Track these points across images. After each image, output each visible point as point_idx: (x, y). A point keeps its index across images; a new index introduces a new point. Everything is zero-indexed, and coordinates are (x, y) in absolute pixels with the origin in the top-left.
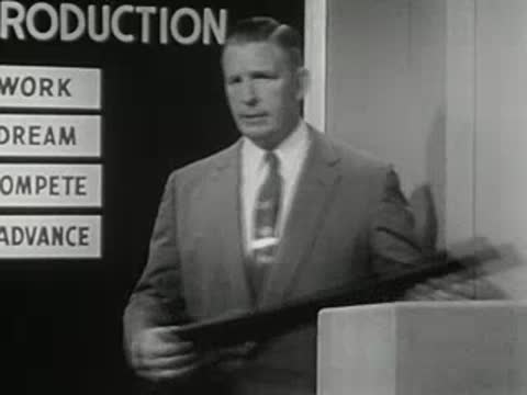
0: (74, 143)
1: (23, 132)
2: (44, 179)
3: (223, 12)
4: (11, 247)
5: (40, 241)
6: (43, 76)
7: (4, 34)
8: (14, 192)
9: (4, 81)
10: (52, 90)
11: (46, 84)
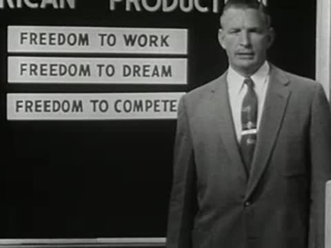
0: (171, 76)
1: (139, 69)
2: (150, 102)
6: (152, 34)
7: (128, 8)
8: (132, 110)
9: (128, 37)
10: (157, 42)
11: (153, 39)
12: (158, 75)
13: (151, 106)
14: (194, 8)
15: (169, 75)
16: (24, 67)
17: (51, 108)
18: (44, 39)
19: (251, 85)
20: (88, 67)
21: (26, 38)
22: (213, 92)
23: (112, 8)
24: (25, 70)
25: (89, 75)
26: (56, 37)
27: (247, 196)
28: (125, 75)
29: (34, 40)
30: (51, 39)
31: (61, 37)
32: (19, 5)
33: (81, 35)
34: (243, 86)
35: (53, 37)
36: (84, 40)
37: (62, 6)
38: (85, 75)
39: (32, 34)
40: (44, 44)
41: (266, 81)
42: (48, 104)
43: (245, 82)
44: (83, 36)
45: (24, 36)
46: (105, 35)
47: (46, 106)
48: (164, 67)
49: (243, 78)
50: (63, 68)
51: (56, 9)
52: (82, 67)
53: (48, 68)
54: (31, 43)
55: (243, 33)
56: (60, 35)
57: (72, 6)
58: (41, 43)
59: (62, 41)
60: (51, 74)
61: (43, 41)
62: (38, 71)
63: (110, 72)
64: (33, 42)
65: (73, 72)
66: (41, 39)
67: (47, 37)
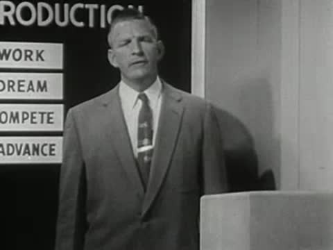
1: (14, 84)
2: (27, 113)
3: (140, 8)
4: (6, 156)
5: (25, 153)
6: (27, 48)
7: (2, 22)
8: (8, 121)
9: (2, 52)
10: (32, 57)
11: (28, 53)
12: (33, 89)
13: (27, 118)
14: (70, 23)
15: (44, 90)
19: (145, 100)
22: (105, 105)
27: (144, 211)
34: (136, 101)
41: (159, 97)
43: (139, 97)
48: (39, 82)
49: (137, 93)
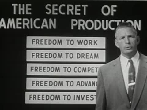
0: (98, 58)
1: (84, 55)
2: (90, 68)
3: (140, 21)
4: (81, 87)
5: (89, 85)
6: (90, 40)
7: (79, 29)
8: (82, 72)
9: (79, 41)
10: (92, 43)
11: (90, 42)
12: (92, 57)
13: (90, 70)
14: (109, 28)
15: (97, 58)
16: (34, 54)
17: (46, 70)
18: (43, 42)
19: (132, 63)
20: (62, 54)
21: (34, 42)
23: (72, 28)
24: (34, 56)
25: (62, 58)
26: (48, 41)
28: (78, 58)
29: (38, 42)
30: (45, 42)
31: (50, 41)
32: (32, 27)
33: (58, 40)
34: (128, 63)
35: (46, 41)
36: (60, 42)
37: (50, 28)
38: (60, 58)
39: (37, 40)
40: (43, 44)
41: (138, 60)
42: (45, 68)
43: (129, 61)
44: (60, 41)
45: (34, 41)
46: (69, 40)
47: (44, 69)
48: (95, 54)
49: (128, 60)
50: (50, 55)
51: (48, 29)
52: (59, 54)
53: (44, 55)
54: (37, 44)
55: (126, 38)
56: (49, 40)
57: (55, 27)
58: (41, 44)
59: (50, 43)
60: (45, 58)
61: (42, 43)
62: (40, 56)
63: (71, 57)
64: (38, 43)
65: (55, 56)
66: (41, 42)
67: (44, 41)
